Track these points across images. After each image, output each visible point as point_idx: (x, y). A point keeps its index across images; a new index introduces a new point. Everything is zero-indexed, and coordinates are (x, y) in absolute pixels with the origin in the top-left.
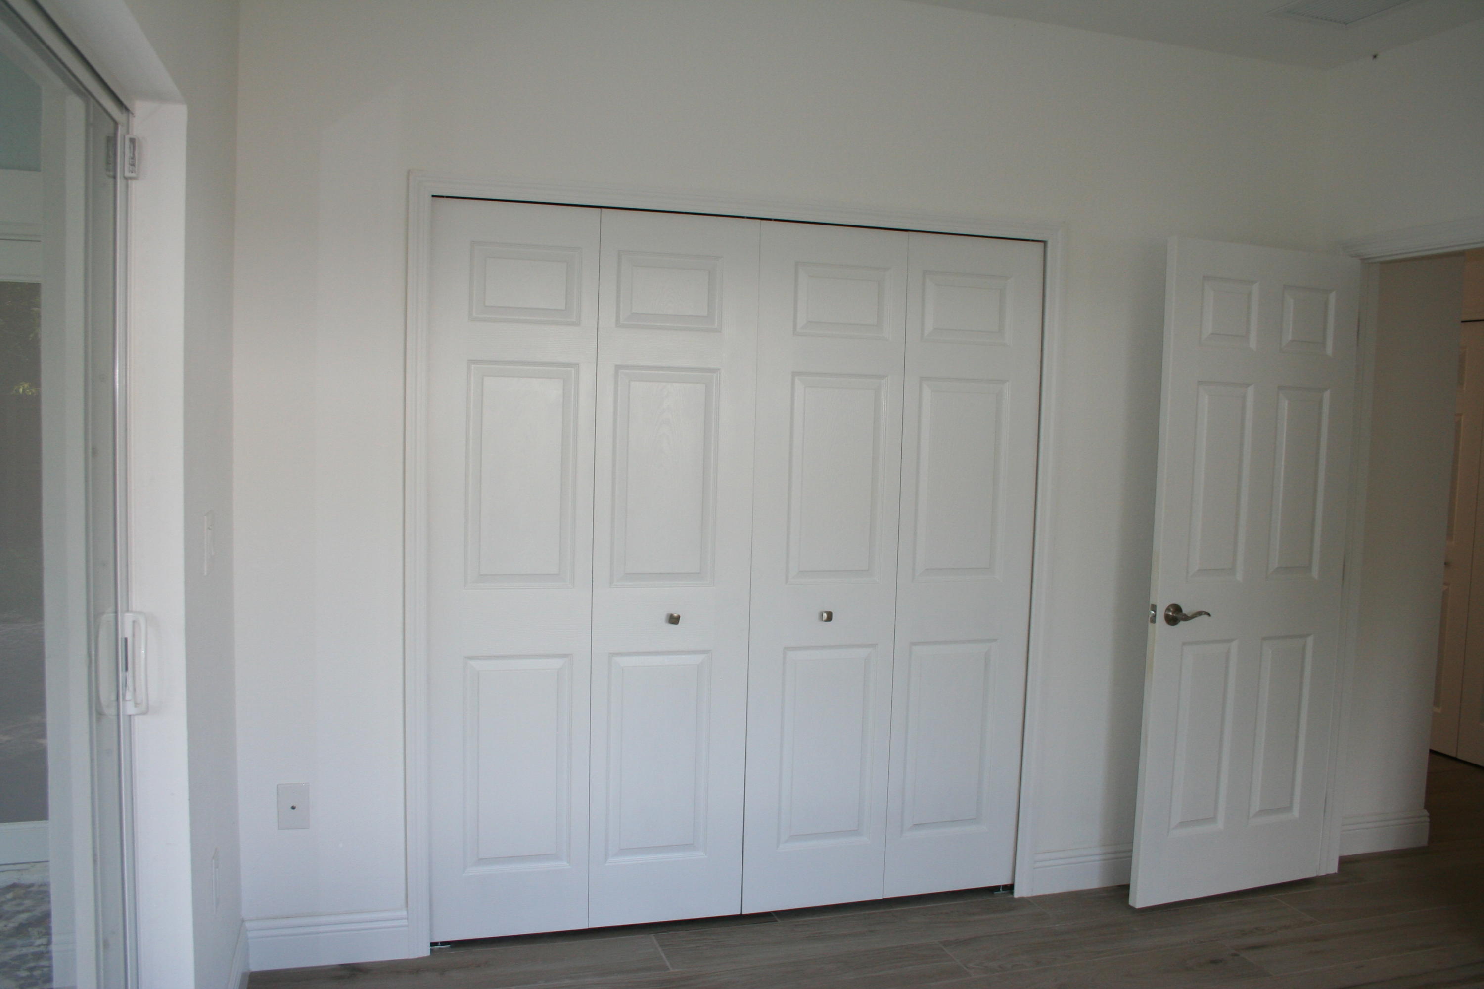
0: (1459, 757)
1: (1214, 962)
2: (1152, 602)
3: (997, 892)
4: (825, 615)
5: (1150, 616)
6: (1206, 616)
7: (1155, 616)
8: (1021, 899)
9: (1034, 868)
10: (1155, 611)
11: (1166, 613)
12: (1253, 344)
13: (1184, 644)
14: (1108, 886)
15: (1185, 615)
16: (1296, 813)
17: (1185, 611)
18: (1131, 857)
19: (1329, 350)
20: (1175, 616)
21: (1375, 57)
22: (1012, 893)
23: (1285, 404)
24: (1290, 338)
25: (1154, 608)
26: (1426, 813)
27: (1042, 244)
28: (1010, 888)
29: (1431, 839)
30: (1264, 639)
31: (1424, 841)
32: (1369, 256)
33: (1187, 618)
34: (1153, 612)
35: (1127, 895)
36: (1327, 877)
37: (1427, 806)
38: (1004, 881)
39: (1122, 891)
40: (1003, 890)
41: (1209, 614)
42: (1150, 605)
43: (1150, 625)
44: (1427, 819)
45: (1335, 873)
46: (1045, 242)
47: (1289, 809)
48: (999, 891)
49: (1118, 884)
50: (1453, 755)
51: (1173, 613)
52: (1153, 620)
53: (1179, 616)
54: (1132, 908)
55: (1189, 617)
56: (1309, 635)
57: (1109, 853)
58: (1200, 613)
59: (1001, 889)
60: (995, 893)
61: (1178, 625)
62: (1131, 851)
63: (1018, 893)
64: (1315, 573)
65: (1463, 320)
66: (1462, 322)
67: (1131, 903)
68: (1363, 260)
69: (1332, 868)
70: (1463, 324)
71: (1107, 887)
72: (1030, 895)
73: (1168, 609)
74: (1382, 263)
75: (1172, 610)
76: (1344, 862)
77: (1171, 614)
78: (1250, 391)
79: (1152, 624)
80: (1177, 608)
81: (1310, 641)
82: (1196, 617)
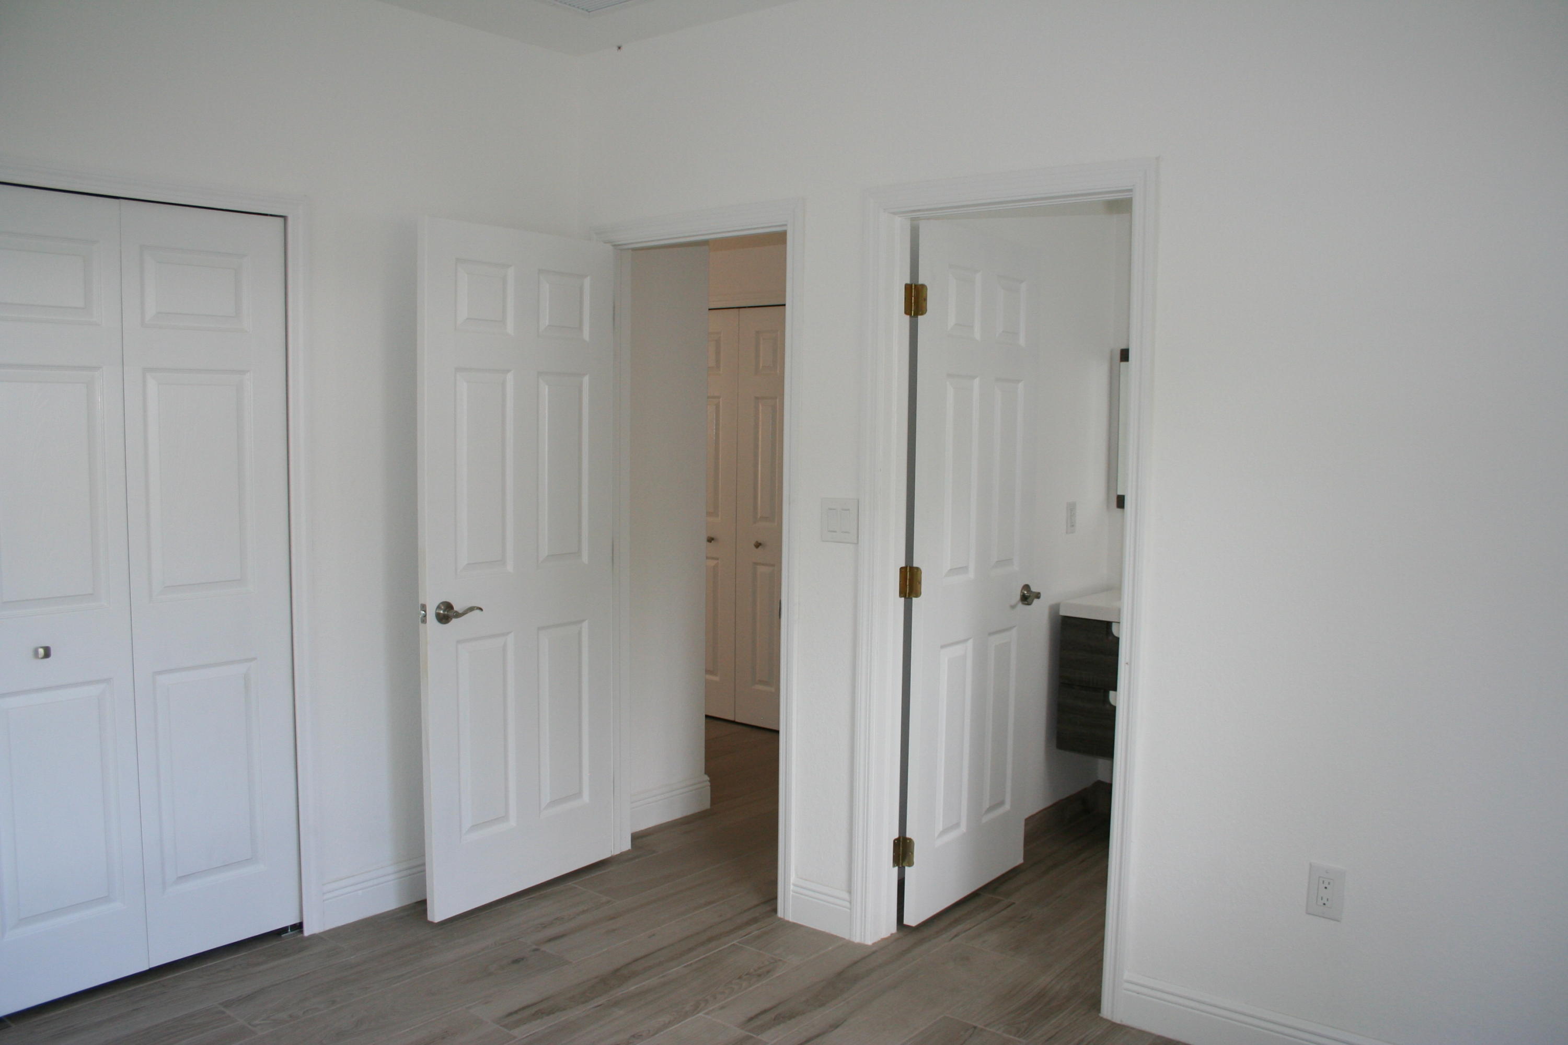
0: (737, 720)
1: (516, 961)
2: (421, 601)
3: (284, 935)
4: (41, 651)
5: (420, 616)
6: (478, 611)
7: (425, 616)
8: (313, 937)
9: (324, 901)
10: (425, 611)
11: (437, 611)
12: (510, 328)
13: (458, 642)
14: (407, 904)
15: (456, 612)
16: (586, 797)
17: (456, 608)
18: (424, 871)
19: (586, 335)
20: (447, 614)
21: (619, 48)
22: (302, 932)
23: (545, 390)
24: (547, 323)
25: (424, 607)
26: (707, 778)
27: (282, 219)
28: (299, 927)
29: (713, 801)
30: (539, 629)
31: (707, 805)
32: (620, 243)
33: (458, 615)
34: (423, 612)
35: (425, 911)
36: (622, 854)
37: (708, 771)
38: (292, 920)
39: (420, 907)
40: (291, 931)
41: (481, 609)
42: (420, 604)
43: (421, 626)
44: (708, 783)
45: (629, 850)
46: (284, 218)
47: (579, 794)
48: (287, 932)
49: (415, 901)
50: (731, 718)
51: (444, 611)
52: (424, 620)
53: (451, 614)
54: (432, 923)
55: (460, 614)
56: (583, 621)
57: (400, 871)
58: (471, 609)
59: (289, 930)
60: (283, 935)
61: (450, 623)
62: (424, 864)
63: (308, 931)
64: (585, 558)
65: (710, 308)
66: (710, 309)
67: (430, 918)
68: (615, 246)
69: (626, 845)
70: (710, 311)
71: (405, 906)
72: (322, 930)
73: (439, 607)
74: (634, 250)
75: (443, 607)
76: (635, 837)
77: (442, 612)
78: (510, 377)
79: (423, 625)
80: (448, 606)
81: (585, 625)
82: (467, 613)
